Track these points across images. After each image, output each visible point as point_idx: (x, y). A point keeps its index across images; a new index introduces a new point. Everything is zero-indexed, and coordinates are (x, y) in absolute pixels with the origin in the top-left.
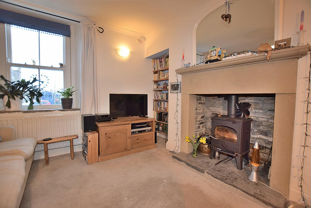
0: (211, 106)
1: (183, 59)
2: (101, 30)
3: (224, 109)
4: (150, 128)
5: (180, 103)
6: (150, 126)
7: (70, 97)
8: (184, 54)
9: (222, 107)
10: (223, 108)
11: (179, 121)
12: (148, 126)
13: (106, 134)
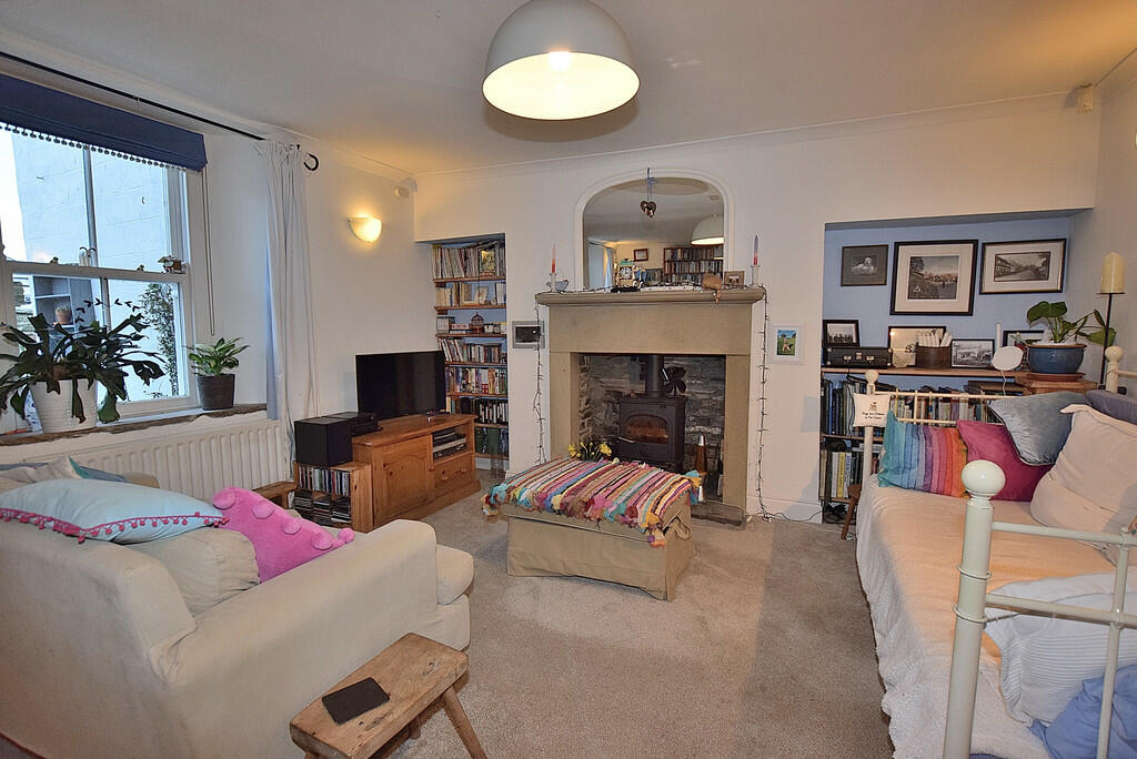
0: (604, 376)
1: (553, 271)
2: (312, 164)
3: (632, 380)
4: (463, 441)
5: (545, 371)
6: (464, 436)
7: (226, 371)
8: (554, 261)
9: (627, 376)
10: (630, 379)
11: (546, 414)
12: (459, 437)
13: (385, 466)
